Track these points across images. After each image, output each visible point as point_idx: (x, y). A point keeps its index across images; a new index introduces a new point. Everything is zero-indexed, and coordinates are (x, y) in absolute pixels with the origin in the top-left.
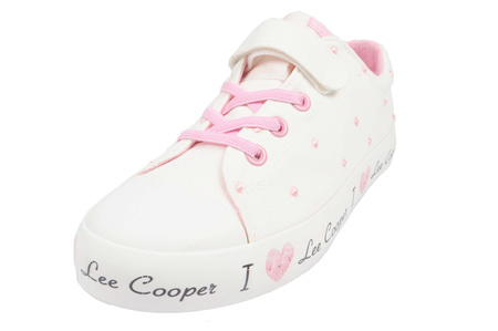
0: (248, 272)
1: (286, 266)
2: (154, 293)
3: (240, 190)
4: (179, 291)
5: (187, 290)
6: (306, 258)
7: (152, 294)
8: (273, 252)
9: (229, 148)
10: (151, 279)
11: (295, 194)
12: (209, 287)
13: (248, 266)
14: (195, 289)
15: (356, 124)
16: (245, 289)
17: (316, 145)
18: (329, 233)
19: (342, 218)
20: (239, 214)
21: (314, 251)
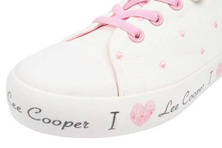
0: (114, 117)
1: (148, 118)
2: (43, 120)
3: (119, 57)
4: (60, 123)
5: (66, 123)
6: (165, 113)
7: (41, 121)
8: (137, 106)
9: (118, 28)
10: (40, 111)
11: (163, 66)
12: (83, 123)
13: (115, 113)
14: (72, 123)
15: (216, 26)
16: (112, 128)
17: (183, 35)
18: (187, 99)
19: (199, 90)
20: (115, 74)
21: (172, 109)
